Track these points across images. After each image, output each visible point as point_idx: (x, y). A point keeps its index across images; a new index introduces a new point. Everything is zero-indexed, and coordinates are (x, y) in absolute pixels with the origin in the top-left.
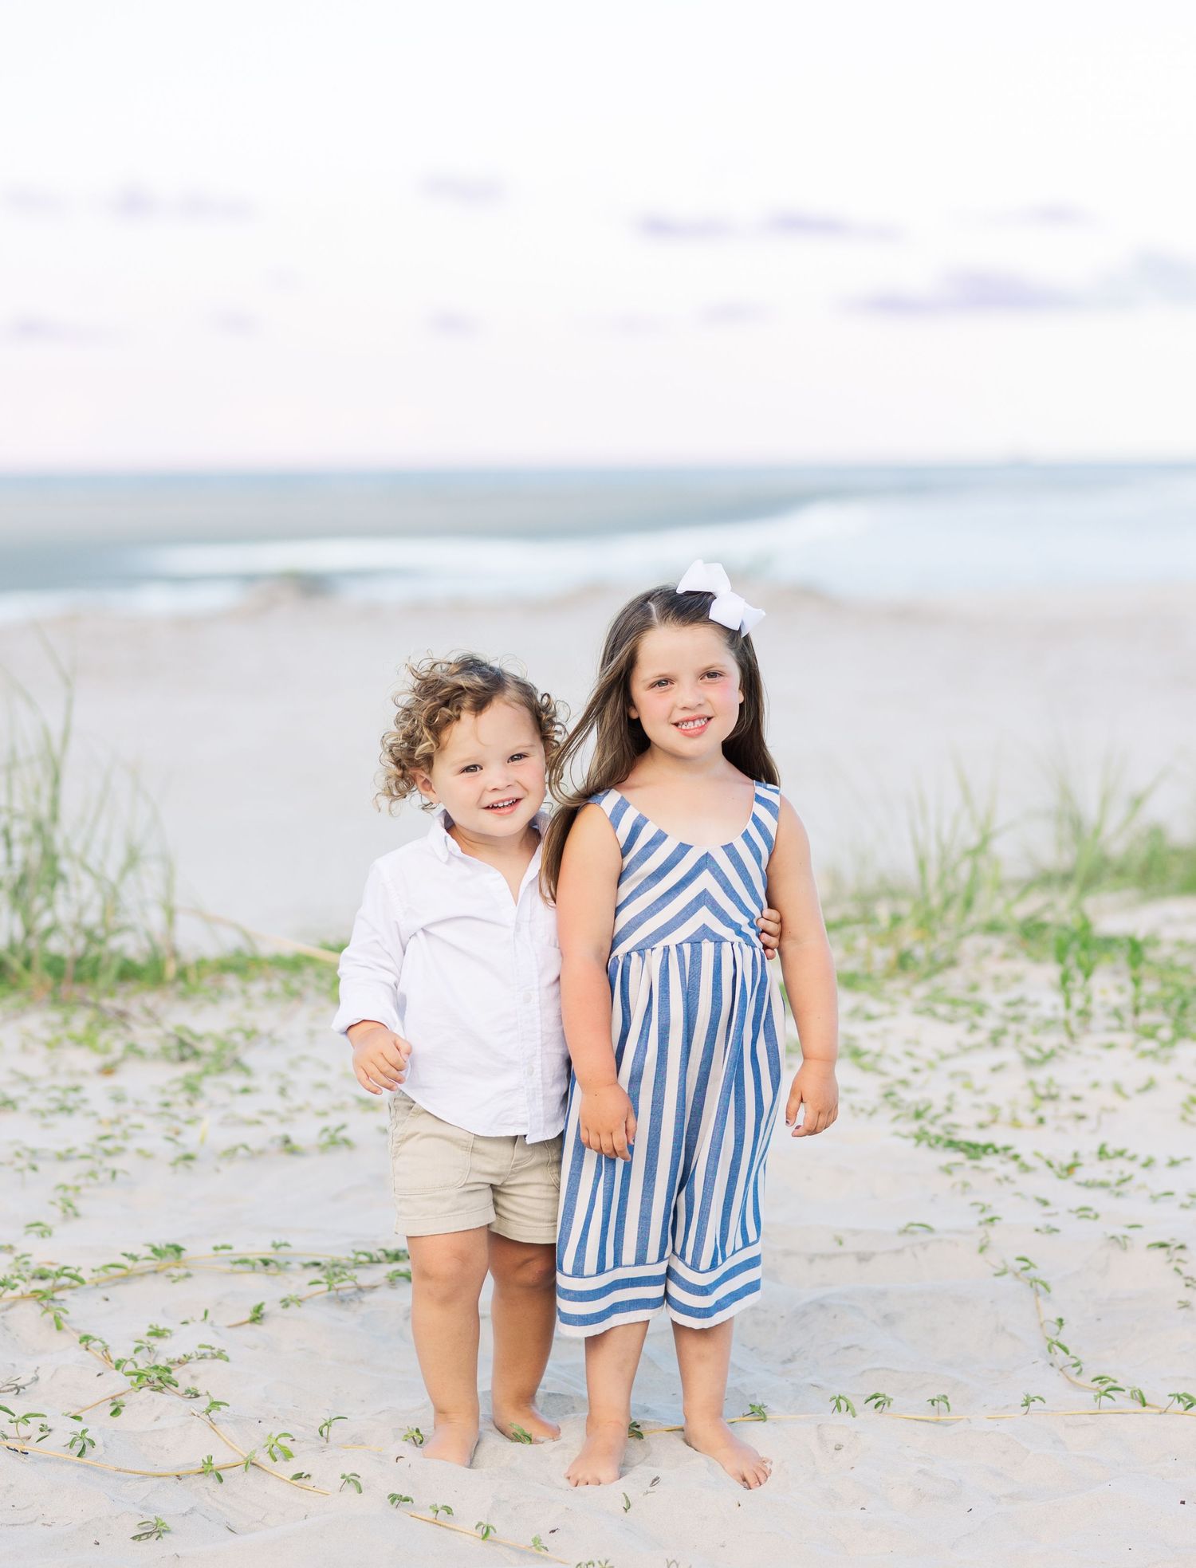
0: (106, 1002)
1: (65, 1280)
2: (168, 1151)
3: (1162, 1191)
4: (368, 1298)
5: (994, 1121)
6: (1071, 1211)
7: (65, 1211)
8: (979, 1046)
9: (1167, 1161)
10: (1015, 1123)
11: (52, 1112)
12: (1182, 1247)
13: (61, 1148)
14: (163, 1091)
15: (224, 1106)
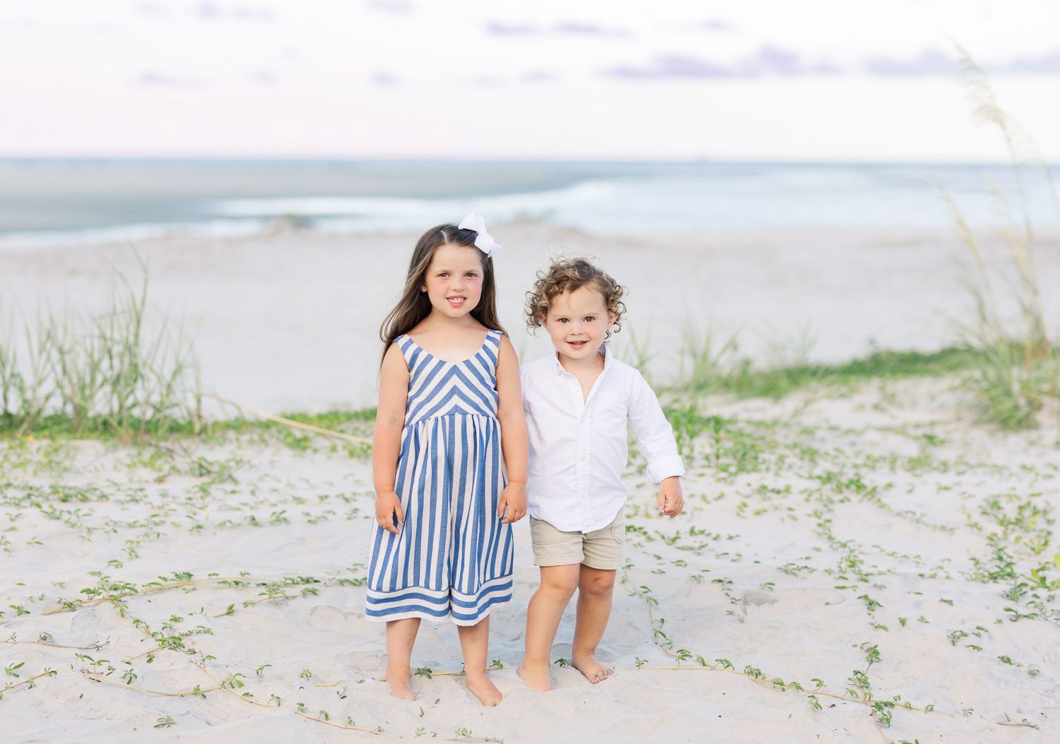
0: (162, 444)
1: (127, 591)
2: (188, 523)
3: (722, 552)
4: (291, 602)
5: (636, 514)
6: (672, 562)
7: (130, 554)
8: (631, 474)
9: (727, 537)
10: (647, 516)
11: (128, 502)
12: (730, 582)
13: (131, 521)
14: (189, 492)
15: (221, 500)
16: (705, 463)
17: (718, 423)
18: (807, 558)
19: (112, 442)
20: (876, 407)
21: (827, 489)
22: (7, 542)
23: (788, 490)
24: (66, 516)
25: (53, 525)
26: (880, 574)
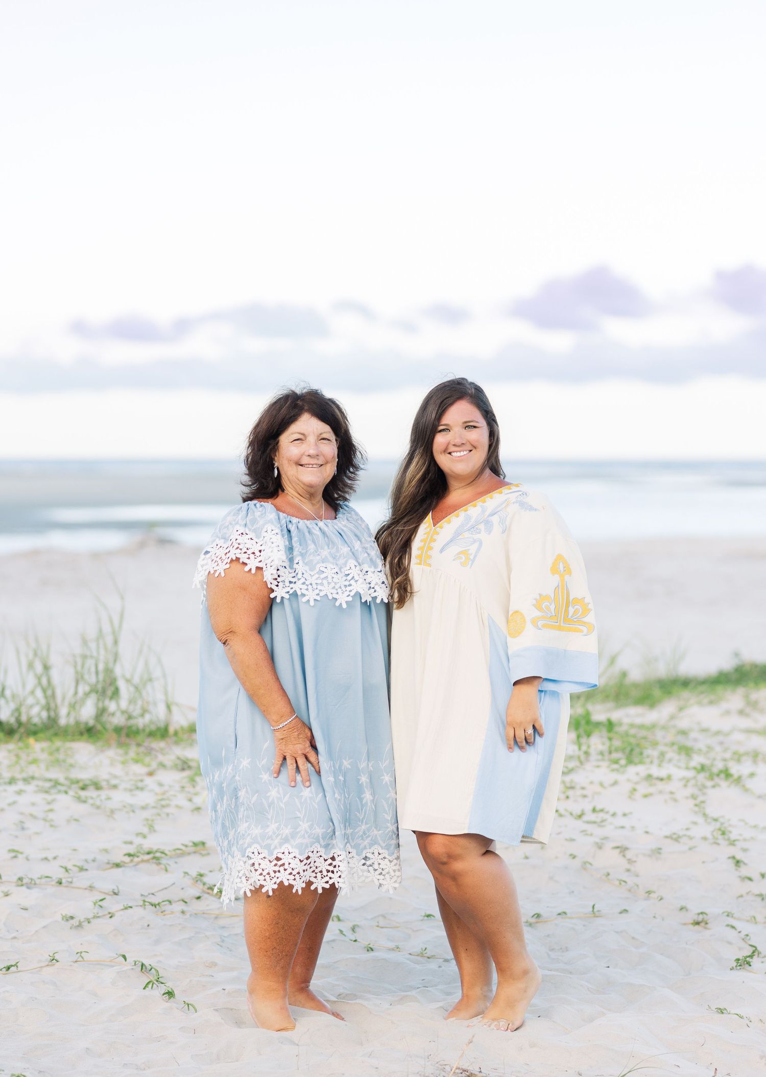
2: (189, 806)
11: (134, 790)
12: (626, 848)
13: (143, 804)
14: (180, 782)
16: (600, 757)
17: (610, 725)
18: (687, 829)
19: (100, 744)
20: (741, 713)
21: (701, 777)
22: (52, 820)
23: (669, 778)
24: (91, 801)
25: (81, 808)
26: (745, 840)
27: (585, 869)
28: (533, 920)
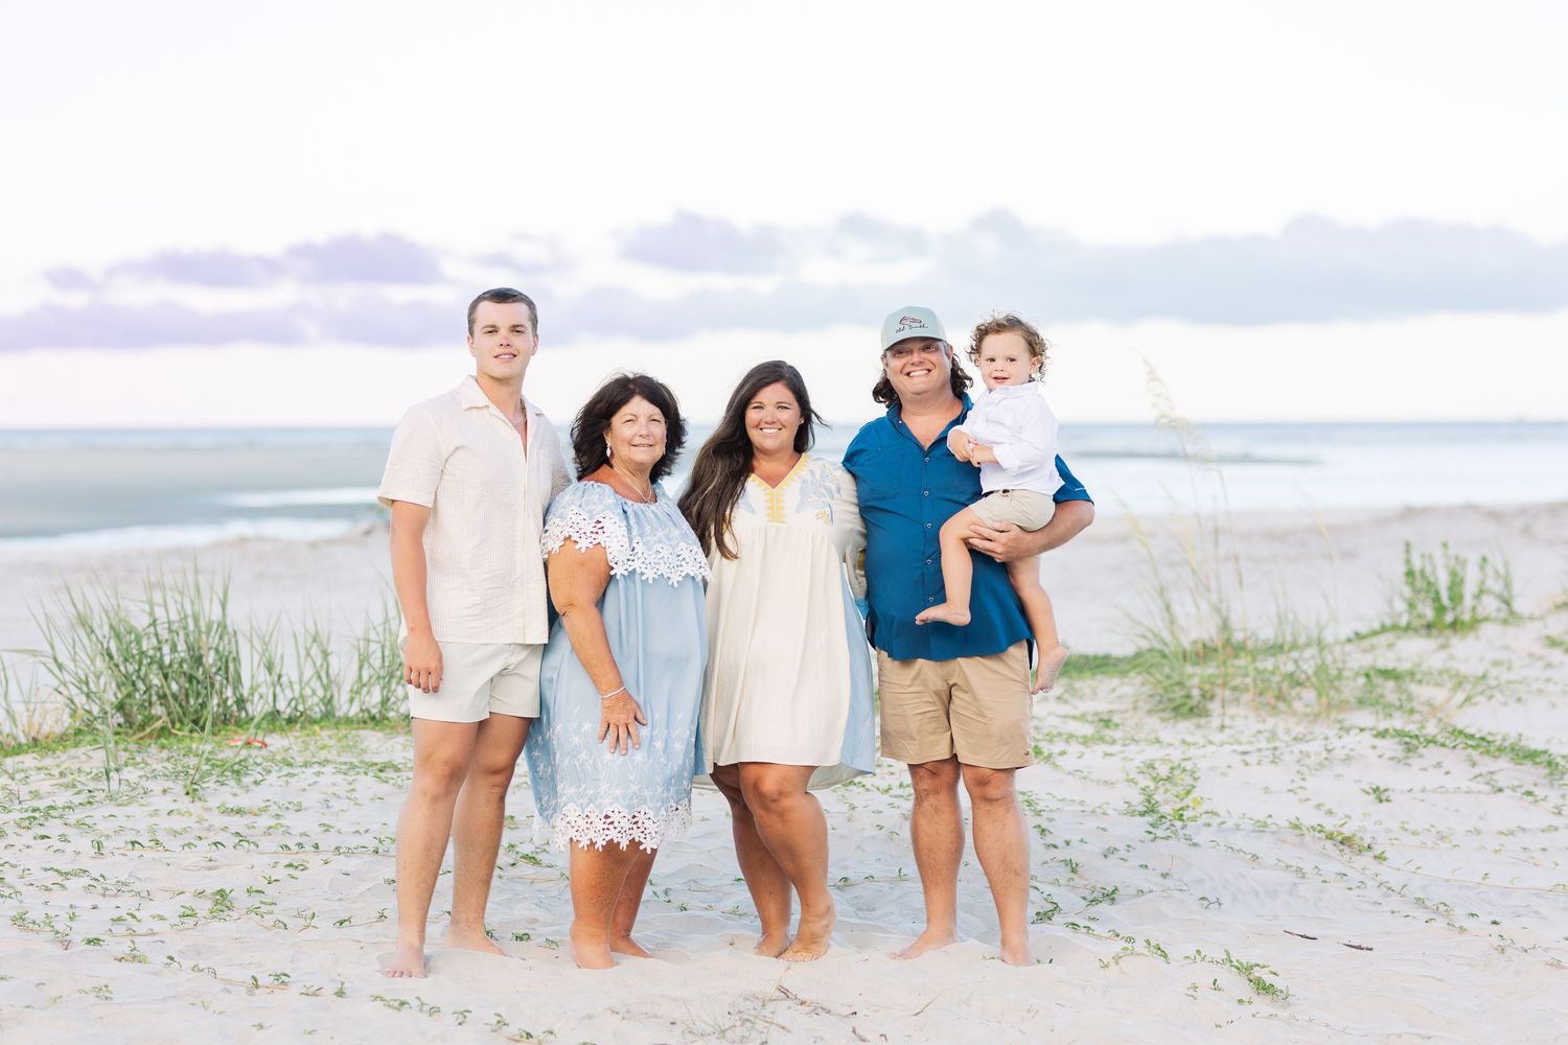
20: (1061, 700)
27: (892, 839)
28: (842, 883)
